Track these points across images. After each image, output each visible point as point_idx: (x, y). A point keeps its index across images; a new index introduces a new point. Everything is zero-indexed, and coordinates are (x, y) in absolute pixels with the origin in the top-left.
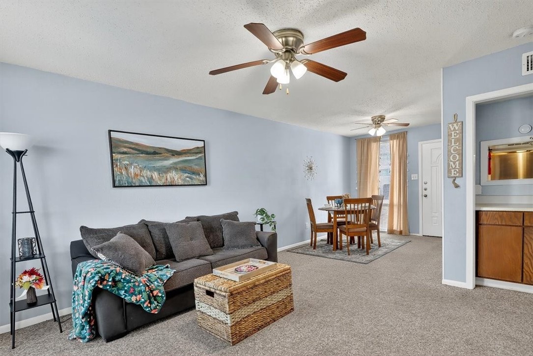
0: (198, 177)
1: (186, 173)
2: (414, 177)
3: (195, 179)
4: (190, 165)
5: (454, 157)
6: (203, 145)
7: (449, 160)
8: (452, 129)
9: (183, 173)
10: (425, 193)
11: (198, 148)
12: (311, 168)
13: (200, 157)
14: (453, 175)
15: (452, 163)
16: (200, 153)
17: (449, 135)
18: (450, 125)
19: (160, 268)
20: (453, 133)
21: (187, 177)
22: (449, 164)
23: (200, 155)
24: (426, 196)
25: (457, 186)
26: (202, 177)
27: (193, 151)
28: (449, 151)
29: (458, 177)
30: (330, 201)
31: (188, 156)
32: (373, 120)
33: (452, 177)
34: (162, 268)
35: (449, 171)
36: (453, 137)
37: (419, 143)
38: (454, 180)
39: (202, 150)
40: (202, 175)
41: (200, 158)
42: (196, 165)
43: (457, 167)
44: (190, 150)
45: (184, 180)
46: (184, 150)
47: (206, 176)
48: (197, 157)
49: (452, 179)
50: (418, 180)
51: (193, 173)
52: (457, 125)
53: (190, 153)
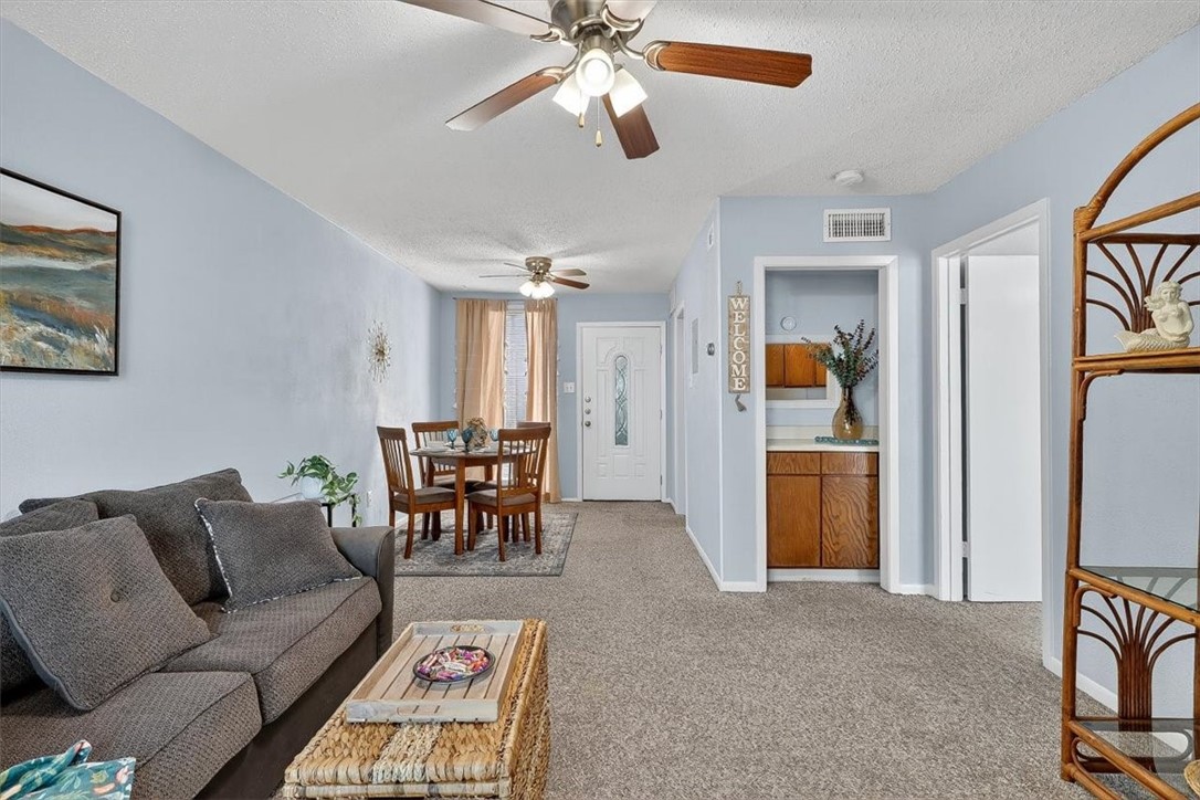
0: (84, 340)
1: (33, 320)
2: (569, 387)
3: (73, 347)
4: (53, 292)
5: (739, 357)
6: (115, 230)
7: (730, 362)
8: (736, 307)
9: (23, 318)
10: (587, 418)
11: (94, 233)
12: (381, 352)
13: (99, 268)
14: (737, 388)
15: (735, 367)
16: (103, 253)
17: (730, 316)
18: (733, 300)
19: (37, 776)
20: (737, 313)
21: (40, 337)
22: (730, 369)
23: (100, 262)
24: (588, 425)
25: (742, 408)
26: (101, 345)
27: (71, 242)
28: (730, 345)
29: (744, 392)
30: (420, 434)
31: (52, 257)
32: (528, 264)
33: (734, 392)
34: (50, 771)
35: (731, 382)
36: (737, 321)
37: (578, 324)
38: (738, 397)
39: (111, 245)
40: (102, 338)
41: (99, 273)
42: (81, 295)
43: (743, 374)
44: (62, 233)
45: (27, 348)
46: (34, 228)
47: (115, 340)
48: (88, 267)
49: (735, 396)
50: (575, 393)
51: (68, 325)
52: (743, 301)
53: (61, 247)
